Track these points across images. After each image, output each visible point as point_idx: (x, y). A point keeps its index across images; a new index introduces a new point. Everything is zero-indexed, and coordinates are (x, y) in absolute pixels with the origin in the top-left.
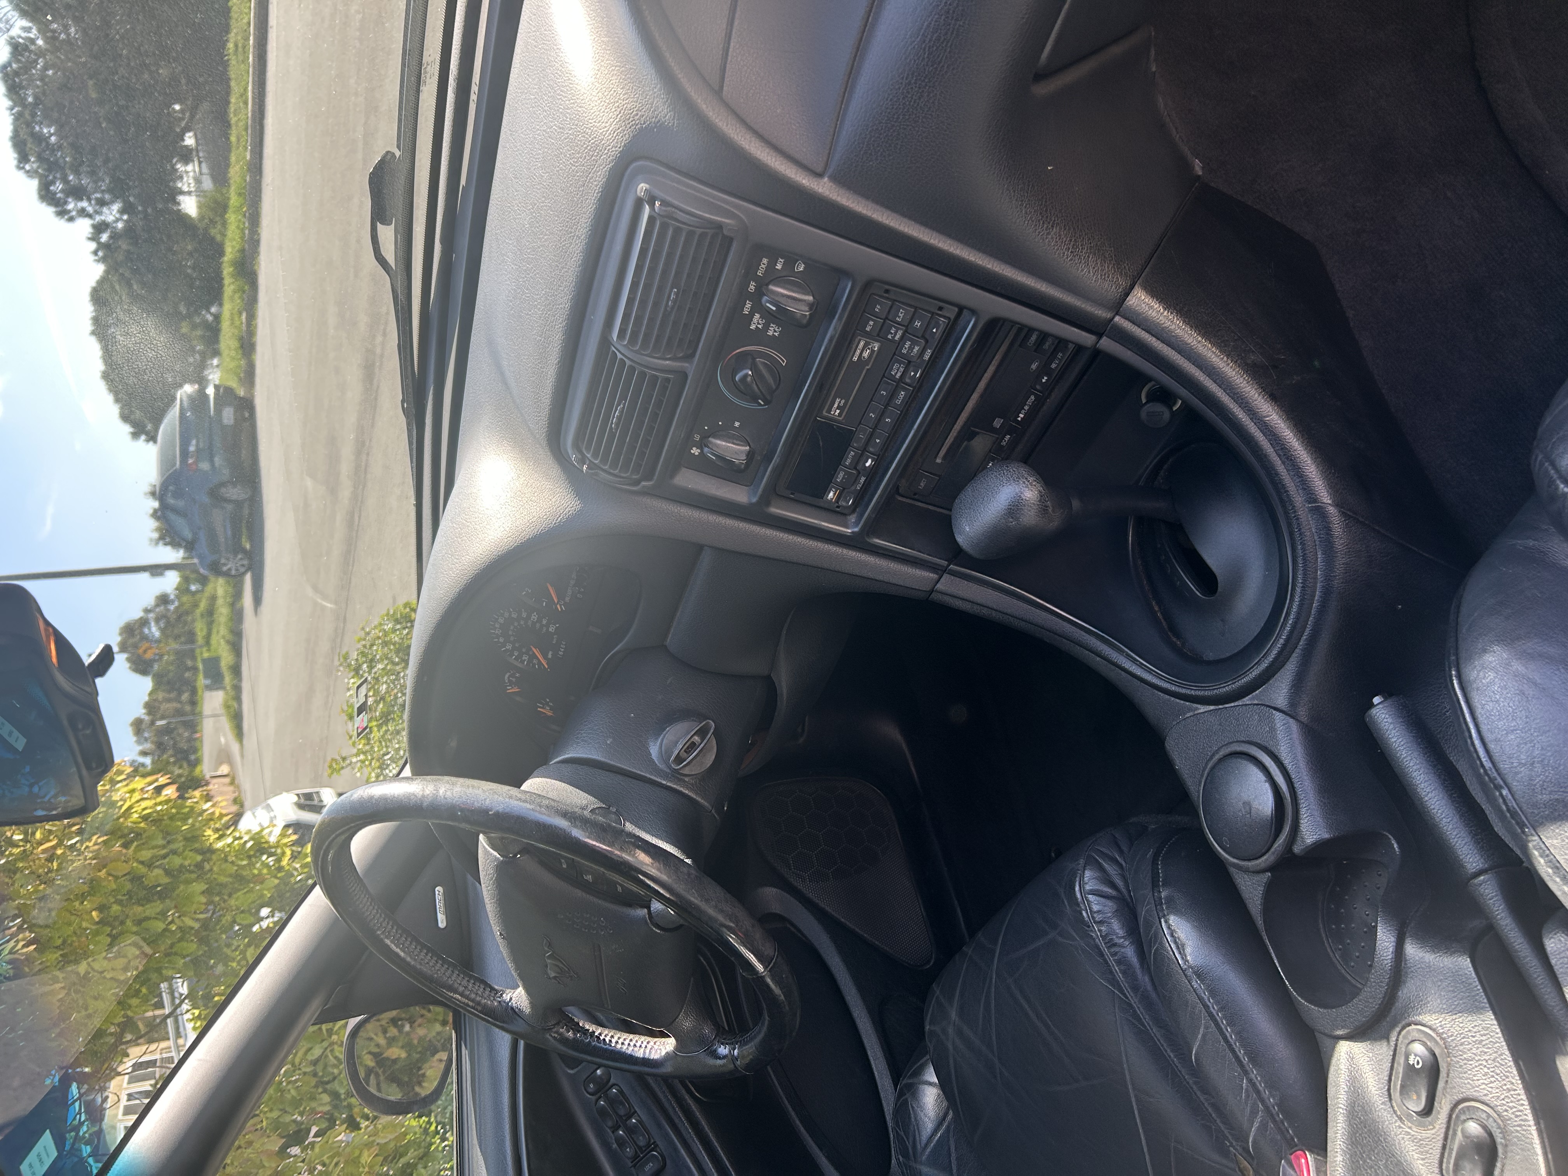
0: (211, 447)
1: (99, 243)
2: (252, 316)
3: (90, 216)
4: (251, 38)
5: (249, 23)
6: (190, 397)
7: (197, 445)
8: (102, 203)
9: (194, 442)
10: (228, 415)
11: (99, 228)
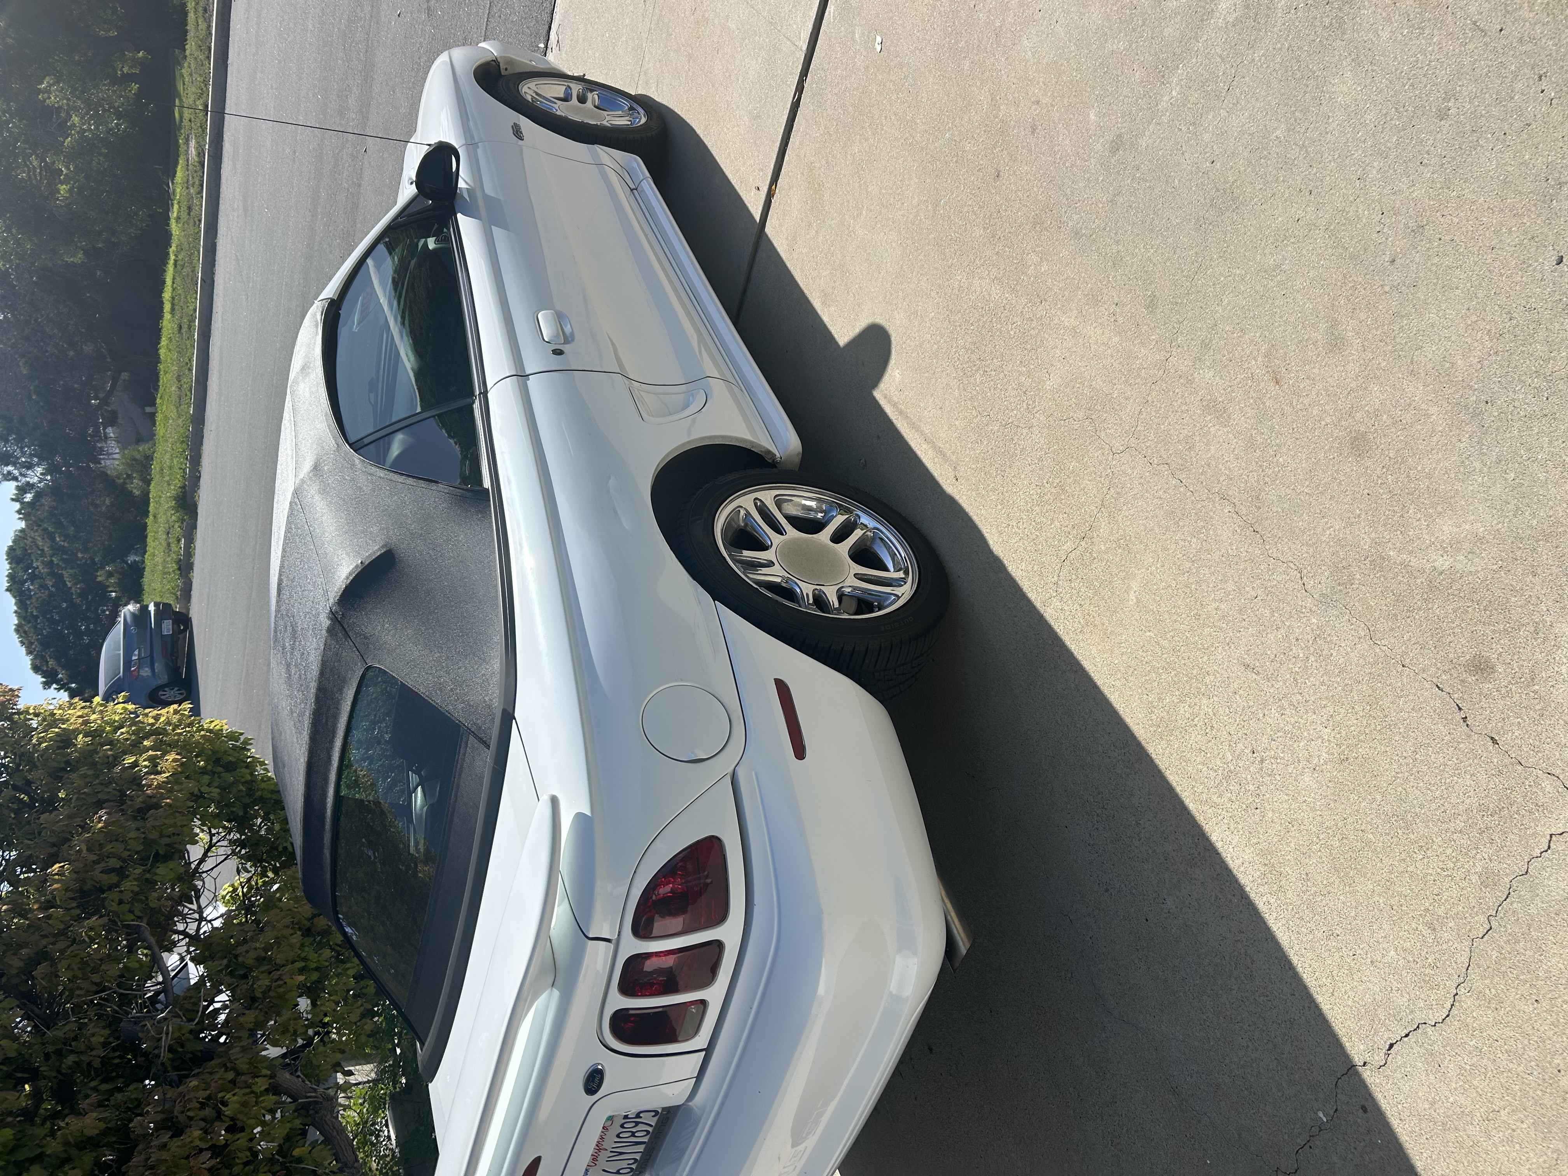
0: (152, 655)
1: (22, 503)
2: (190, 540)
3: (15, 479)
4: (197, 320)
5: (195, 310)
6: (133, 614)
7: (139, 654)
8: (30, 466)
9: (136, 652)
10: (167, 627)
11: (22, 490)
